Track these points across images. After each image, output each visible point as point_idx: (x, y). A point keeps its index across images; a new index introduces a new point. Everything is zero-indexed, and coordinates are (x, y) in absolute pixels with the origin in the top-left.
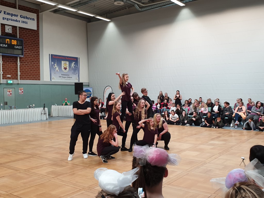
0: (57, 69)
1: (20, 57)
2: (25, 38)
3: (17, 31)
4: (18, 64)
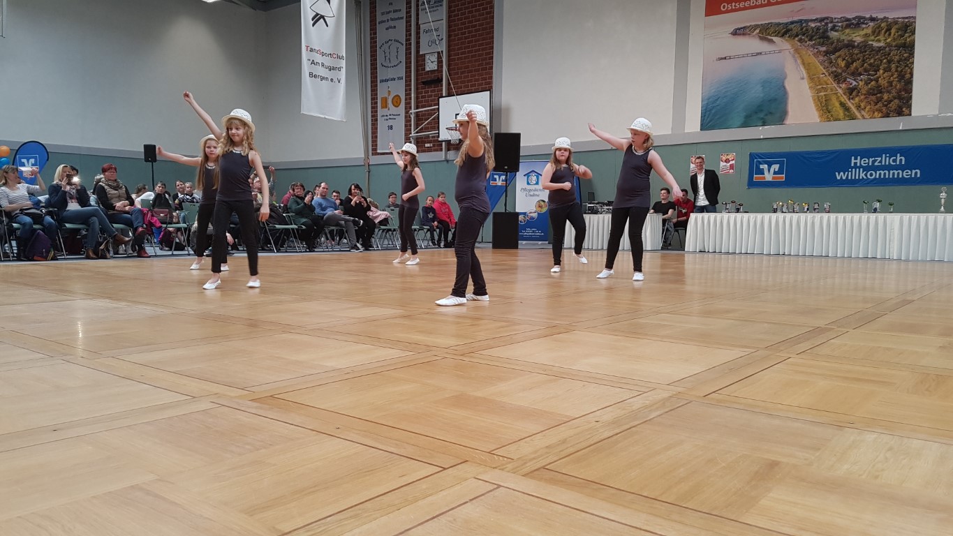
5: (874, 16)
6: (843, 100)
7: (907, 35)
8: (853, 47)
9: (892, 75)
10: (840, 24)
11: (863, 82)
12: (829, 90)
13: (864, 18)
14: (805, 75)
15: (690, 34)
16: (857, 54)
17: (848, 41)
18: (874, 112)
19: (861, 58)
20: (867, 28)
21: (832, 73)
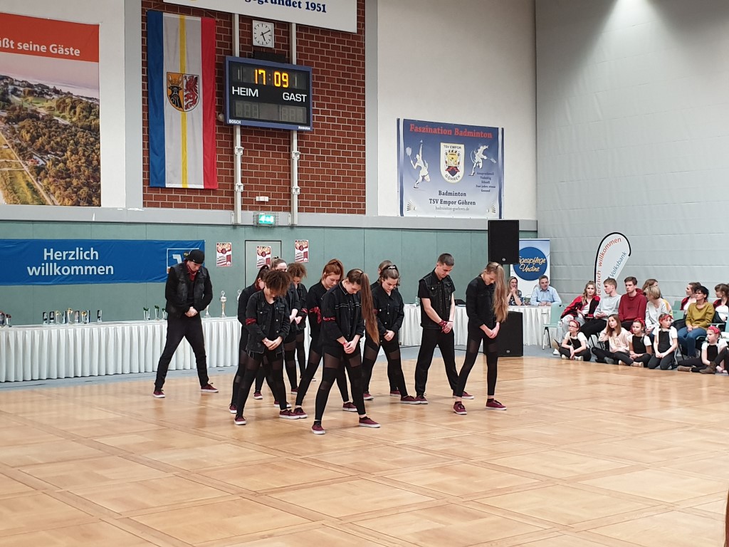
0: (424, 172)
1: (299, 131)
2: (317, 65)
3: (289, 41)
4: (293, 155)
5: (58, 88)
6: (30, 180)
7: (91, 117)
8: (38, 119)
9: (80, 160)
10: (22, 89)
11: (51, 163)
12: (14, 166)
13: (48, 88)
16: (42, 129)
17: (32, 110)
18: (64, 199)
19: (47, 134)
20: (51, 100)
21: (16, 145)
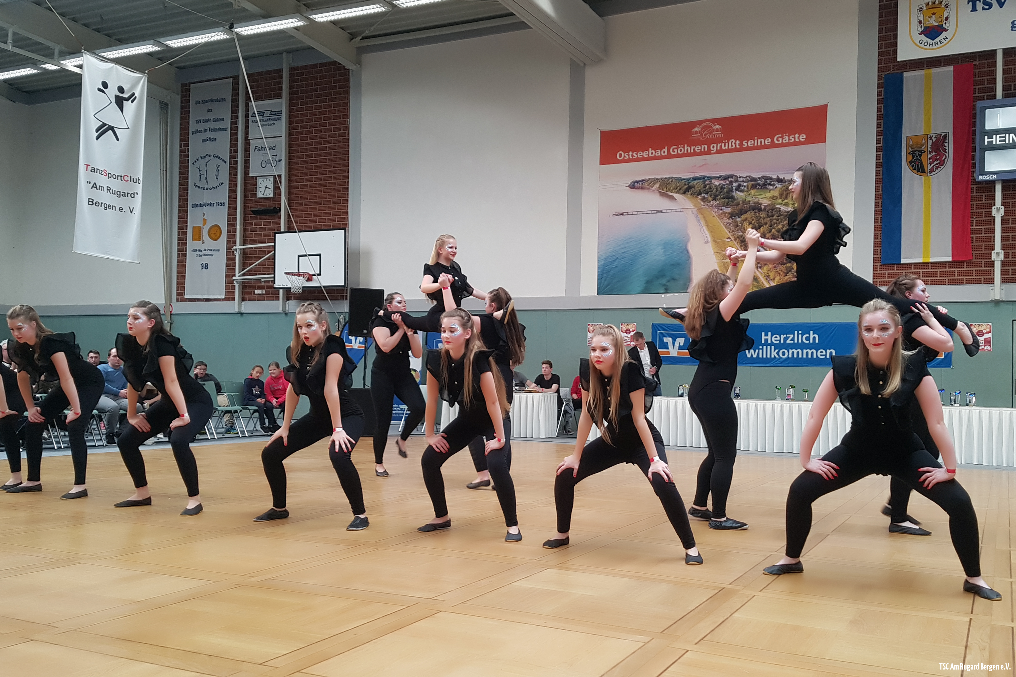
5: (781, 177)
10: (745, 184)
13: (771, 178)
14: (709, 240)
15: (584, 184)
16: (764, 219)
17: (754, 203)
19: (769, 223)
20: (774, 190)
21: (738, 237)
